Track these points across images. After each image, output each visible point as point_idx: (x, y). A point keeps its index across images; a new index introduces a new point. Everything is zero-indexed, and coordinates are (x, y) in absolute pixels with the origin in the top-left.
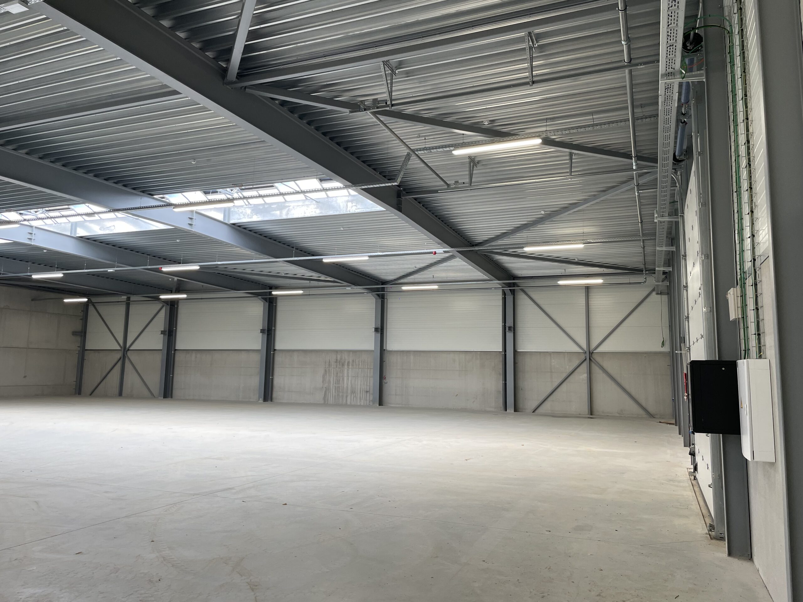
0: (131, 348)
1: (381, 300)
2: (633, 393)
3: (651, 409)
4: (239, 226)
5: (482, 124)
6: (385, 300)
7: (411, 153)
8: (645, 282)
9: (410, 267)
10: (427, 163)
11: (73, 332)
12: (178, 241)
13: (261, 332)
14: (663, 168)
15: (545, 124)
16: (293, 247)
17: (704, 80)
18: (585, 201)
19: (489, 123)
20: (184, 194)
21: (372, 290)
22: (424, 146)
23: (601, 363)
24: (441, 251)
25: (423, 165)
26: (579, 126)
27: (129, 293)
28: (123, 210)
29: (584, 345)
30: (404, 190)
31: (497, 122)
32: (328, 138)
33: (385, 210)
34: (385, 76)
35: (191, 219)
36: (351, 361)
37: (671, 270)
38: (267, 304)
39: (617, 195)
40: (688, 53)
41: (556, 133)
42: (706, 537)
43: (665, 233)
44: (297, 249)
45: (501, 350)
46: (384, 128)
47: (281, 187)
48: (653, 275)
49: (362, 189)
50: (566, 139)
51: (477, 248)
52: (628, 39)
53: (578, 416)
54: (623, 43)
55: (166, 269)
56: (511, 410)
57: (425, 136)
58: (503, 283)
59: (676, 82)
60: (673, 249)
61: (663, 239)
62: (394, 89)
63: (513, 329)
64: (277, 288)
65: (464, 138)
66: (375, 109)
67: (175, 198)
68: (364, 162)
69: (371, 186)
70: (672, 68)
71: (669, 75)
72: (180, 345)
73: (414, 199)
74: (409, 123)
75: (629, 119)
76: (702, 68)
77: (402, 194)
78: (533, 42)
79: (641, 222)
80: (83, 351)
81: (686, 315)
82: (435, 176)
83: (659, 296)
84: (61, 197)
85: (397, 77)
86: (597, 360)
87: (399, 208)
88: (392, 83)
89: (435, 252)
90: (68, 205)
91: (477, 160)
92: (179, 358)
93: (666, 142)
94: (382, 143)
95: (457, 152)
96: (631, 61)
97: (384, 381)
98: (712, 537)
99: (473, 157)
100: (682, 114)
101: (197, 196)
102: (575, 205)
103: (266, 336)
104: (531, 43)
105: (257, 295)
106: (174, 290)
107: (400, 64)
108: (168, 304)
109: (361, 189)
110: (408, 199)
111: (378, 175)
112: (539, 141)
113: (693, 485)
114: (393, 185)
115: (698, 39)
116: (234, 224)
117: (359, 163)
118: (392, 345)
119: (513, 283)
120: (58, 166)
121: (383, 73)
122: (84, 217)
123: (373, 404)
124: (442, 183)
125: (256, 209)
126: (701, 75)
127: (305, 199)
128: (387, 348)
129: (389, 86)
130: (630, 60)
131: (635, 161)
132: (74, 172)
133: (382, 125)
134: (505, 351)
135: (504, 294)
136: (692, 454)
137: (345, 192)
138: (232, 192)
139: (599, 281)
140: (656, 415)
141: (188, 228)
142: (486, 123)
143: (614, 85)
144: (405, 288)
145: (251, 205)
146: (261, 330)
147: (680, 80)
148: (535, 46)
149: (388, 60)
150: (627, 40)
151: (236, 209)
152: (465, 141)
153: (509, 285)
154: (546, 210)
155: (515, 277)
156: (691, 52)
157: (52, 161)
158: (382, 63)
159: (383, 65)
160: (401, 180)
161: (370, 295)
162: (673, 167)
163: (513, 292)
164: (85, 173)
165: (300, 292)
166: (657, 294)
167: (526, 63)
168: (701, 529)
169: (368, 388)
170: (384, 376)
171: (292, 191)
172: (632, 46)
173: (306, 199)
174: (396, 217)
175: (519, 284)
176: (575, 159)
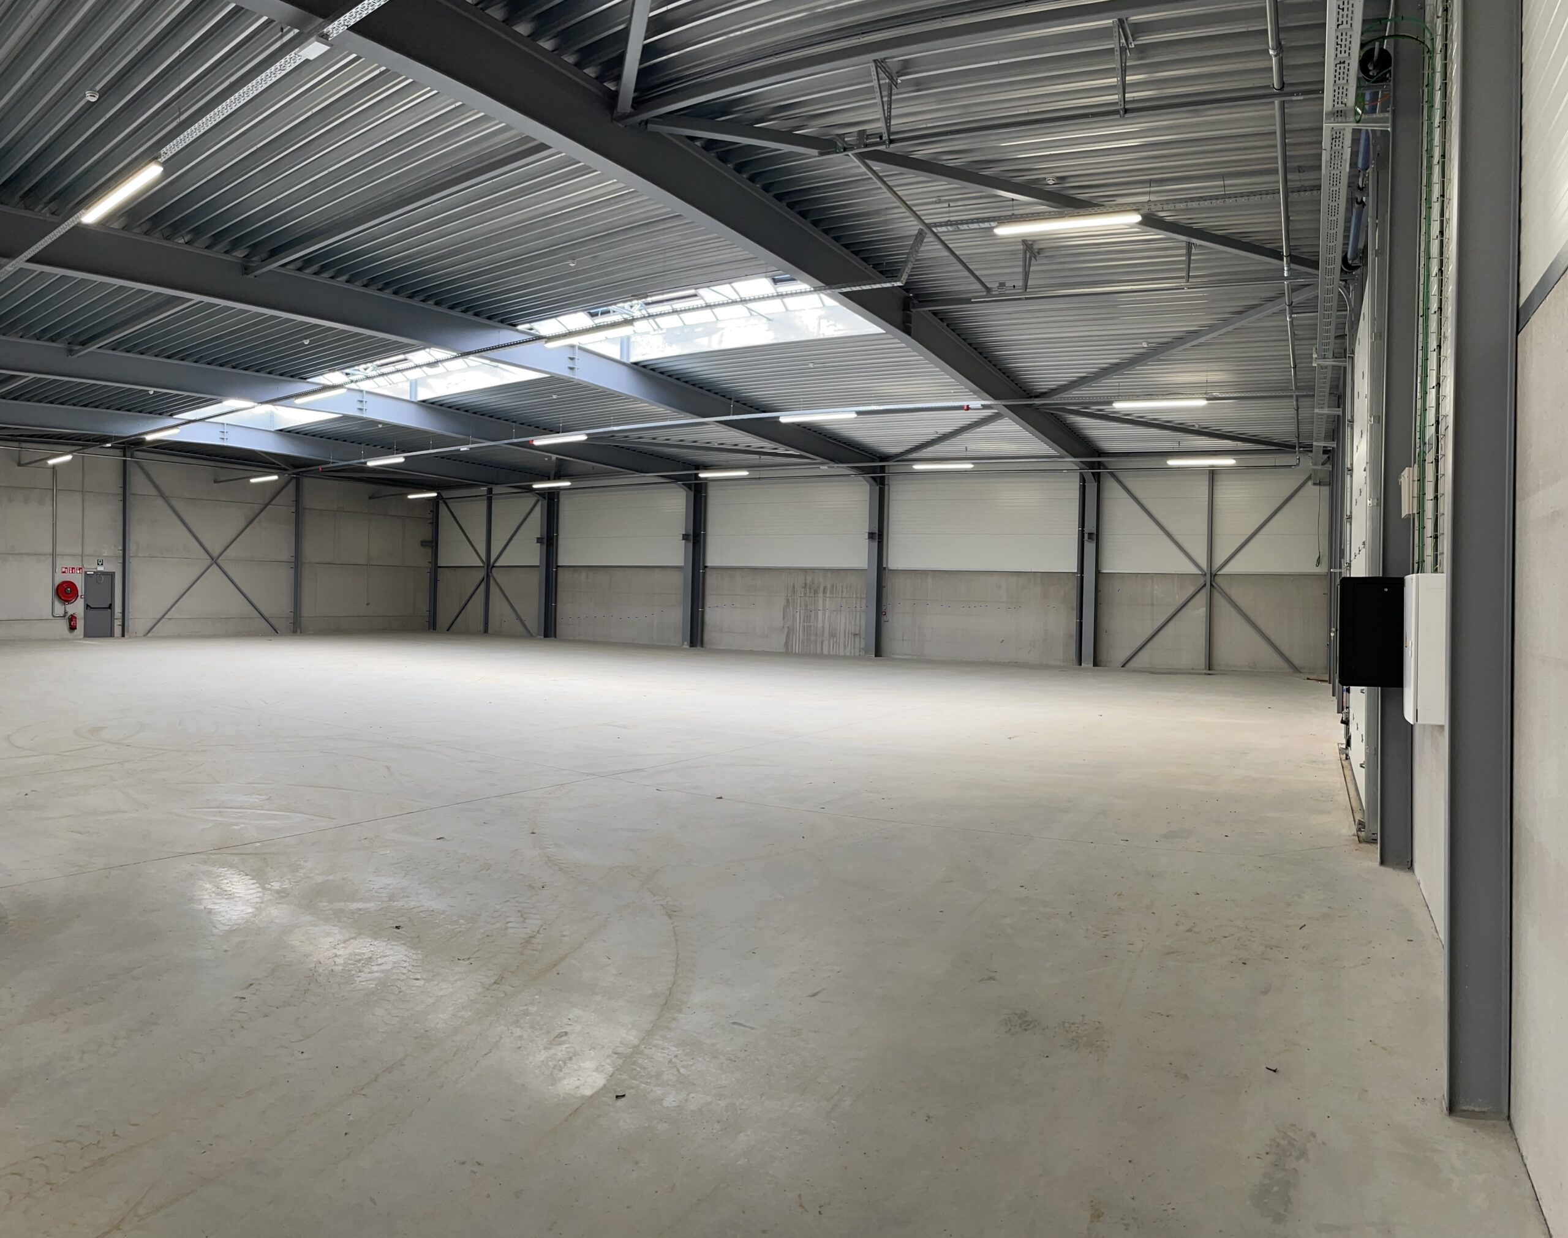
0: (497, 564)
1: (878, 487)
2: (1272, 637)
3: (1296, 661)
4: (644, 367)
5: (1044, 183)
6: (886, 487)
7: (926, 230)
8: (1298, 465)
9: (929, 434)
10: (953, 249)
11: (422, 542)
12: (555, 397)
13: (683, 539)
14: (1327, 277)
15: (1148, 189)
16: (731, 399)
17: (1389, 129)
18: (1212, 328)
19: (1056, 182)
20: (559, 319)
21: (863, 471)
22: (947, 219)
23: (1227, 591)
24: (976, 403)
25: (946, 253)
26: (1201, 197)
27: (490, 482)
28: (476, 353)
29: (1203, 562)
30: (916, 296)
31: (1069, 180)
32: (784, 203)
33: (884, 332)
34: (878, 90)
35: (572, 359)
36: (829, 586)
37: (1335, 446)
38: (692, 494)
39: (1259, 320)
40: (1368, 81)
41: (1166, 207)
42: (1354, 840)
43: (1328, 385)
44: (738, 402)
45: (1076, 571)
46: (880, 184)
47: (708, 295)
48: (1310, 454)
49: (845, 294)
50: (1182, 218)
51: (1037, 402)
52: (1279, 47)
53: (1191, 672)
54: (1271, 52)
55: (539, 442)
56: (1087, 663)
57: (949, 201)
58: (1081, 462)
59: (1349, 126)
60: (1339, 412)
61: (1324, 396)
62: (893, 113)
63: (1097, 537)
64: (707, 467)
65: (1015, 208)
66: (861, 148)
67: (546, 327)
68: (846, 246)
69: (858, 288)
70: (1342, 103)
71: (1338, 114)
72: (564, 558)
73: (933, 313)
74: (923, 177)
75: (1279, 189)
76: (1388, 109)
77: (911, 305)
78: (1127, 39)
79: (1295, 368)
80: (435, 569)
81: (1348, 514)
82: (967, 273)
83: (1318, 487)
84: (396, 342)
85: (900, 91)
86: (1222, 586)
87: (906, 327)
88: (890, 103)
89: (968, 406)
90: (404, 353)
91: (1036, 246)
92: (563, 578)
93: (1332, 231)
94: (877, 212)
95: (1002, 231)
96: (1283, 87)
97: (884, 618)
98: (1361, 839)
99: (1030, 243)
100: (1359, 188)
101: (578, 320)
102: (1195, 334)
103: (691, 545)
104: (1123, 41)
105: (675, 479)
106: (552, 476)
107: (905, 67)
108: (544, 498)
109: (840, 293)
110: (923, 313)
111: (870, 270)
112: (1137, 218)
113: (1343, 768)
114: (894, 287)
115: (1385, 60)
116: (636, 364)
117: (837, 248)
118: (896, 560)
119: (1099, 462)
120: (387, 295)
121: (875, 83)
122: (425, 368)
123: (866, 653)
124: (978, 286)
125: (670, 336)
126: (1385, 121)
127: (749, 315)
128: (889, 566)
129: (886, 108)
130: (1283, 85)
131: (1287, 263)
132: (409, 301)
133: (875, 180)
134: (1082, 572)
135: (1083, 480)
136: (1346, 722)
137: (815, 297)
138: (632, 310)
139: (1230, 462)
140: (1304, 668)
141: (567, 374)
142: (1051, 182)
143: (1259, 129)
144: (918, 467)
145: (662, 329)
146: (683, 535)
147: (1354, 125)
148: (1130, 47)
149: (885, 59)
150: (1277, 49)
151: (639, 338)
152: (1016, 212)
153: (1091, 465)
154: (1149, 340)
155: (1101, 453)
156: (1372, 80)
157: (380, 287)
158: (873, 64)
159: (874, 69)
160: (908, 279)
161: (860, 478)
162: (1341, 277)
163: (1097, 477)
164: (423, 301)
165: (744, 473)
166: (1315, 484)
167: (1114, 77)
168: (1348, 828)
169: (858, 628)
170: (883, 610)
171: (725, 300)
172: (1286, 62)
173: (751, 315)
174: (904, 345)
175: (1107, 465)
176: (1196, 254)
